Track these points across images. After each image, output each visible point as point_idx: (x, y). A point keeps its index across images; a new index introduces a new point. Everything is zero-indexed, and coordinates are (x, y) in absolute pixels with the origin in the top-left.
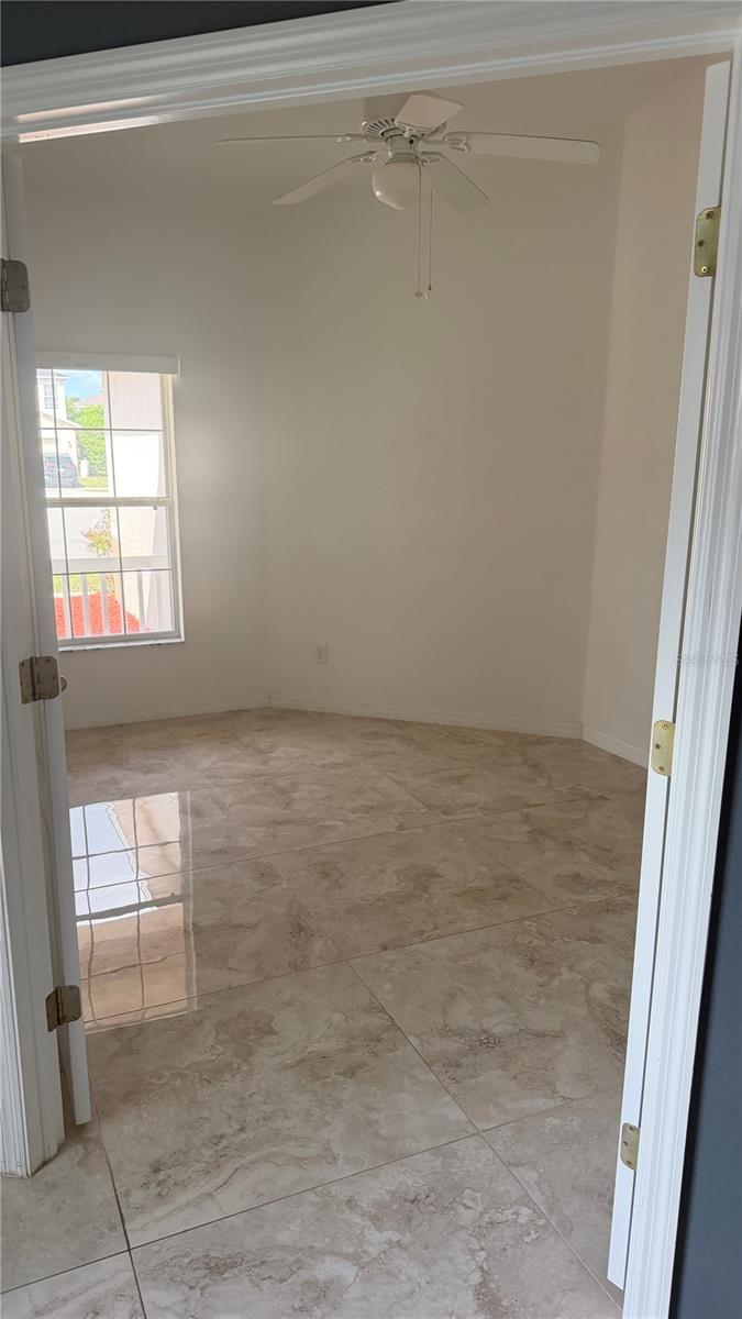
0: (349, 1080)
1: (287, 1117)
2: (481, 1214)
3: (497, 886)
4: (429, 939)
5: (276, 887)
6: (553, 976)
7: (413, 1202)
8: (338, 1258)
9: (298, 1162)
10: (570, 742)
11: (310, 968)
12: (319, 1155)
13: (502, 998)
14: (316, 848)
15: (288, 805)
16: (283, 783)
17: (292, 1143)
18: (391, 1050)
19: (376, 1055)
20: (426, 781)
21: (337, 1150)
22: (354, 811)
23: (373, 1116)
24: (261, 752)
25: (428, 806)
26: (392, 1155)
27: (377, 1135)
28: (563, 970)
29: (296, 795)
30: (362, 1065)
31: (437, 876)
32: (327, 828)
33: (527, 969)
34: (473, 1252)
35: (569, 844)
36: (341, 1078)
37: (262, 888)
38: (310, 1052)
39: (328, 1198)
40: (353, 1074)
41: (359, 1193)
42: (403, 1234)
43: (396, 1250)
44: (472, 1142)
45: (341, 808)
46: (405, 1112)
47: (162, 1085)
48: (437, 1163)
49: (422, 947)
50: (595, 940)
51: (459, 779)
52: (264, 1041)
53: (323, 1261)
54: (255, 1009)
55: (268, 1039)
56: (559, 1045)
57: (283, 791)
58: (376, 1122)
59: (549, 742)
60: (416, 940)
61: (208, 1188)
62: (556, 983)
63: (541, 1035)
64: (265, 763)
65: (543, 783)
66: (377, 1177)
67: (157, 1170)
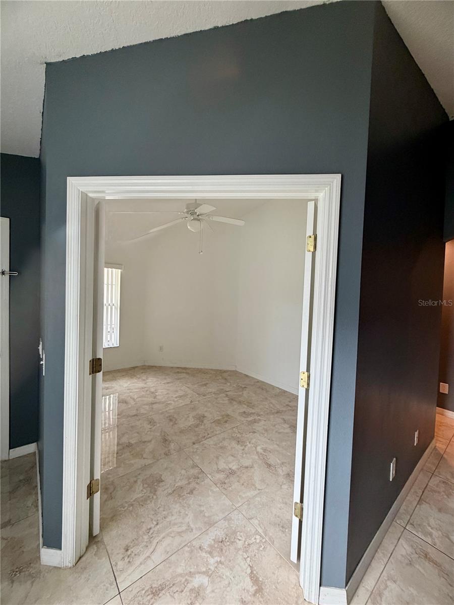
0: (192, 496)
1: (172, 515)
2: (245, 542)
3: (224, 418)
4: (207, 438)
5: (155, 427)
6: (245, 446)
7: (221, 542)
8: (201, 575)
9: (179, 534)
10: (233, 371)
11: (171, 454)
12: (186, 529)
13: (233, 456)
14: (166, 411)
15: (155, 398)
16: (152, 390)
17: (176, 526)
18: (203, 481)
19: (199, 484)
20: (196, 386)
21: (192, 526)
22: (176, 398)
23: (202, 509)
24: (144, 380)
25: (198, 394)
26: (211, 524)
27: (204, 516)
28: (248, 443)
29: (157, 394)
30: (194, 489)
31: (206, 417)
32: (169, 404)
33: (238, 445)
34: (245, 559)
35: (240, 403)
36: (189, 495)
37: (150, 427)
38: (177, 487)
39: (193, 548)
40: (192, 493)
41: (203, 543)
42: (221, 557)
43: (220, 565)
44: (235, 512)
45: (172, 397)
46: (212, 505)
47: (125, 511)
48: (226, 524)
49: (205, 442)
50: (254, 432)
51: (205, 385)
52: (160, 485)
53: (195, 578)
54: (155, 473)
55: (161, 484)
56: (253, 470)
57: (153, 393)
58: (203, 511)
59: (227, 372)
60: (203, 439)
61: (148, 554)
62: (246, 449)
63: (247, 467)
64: (146, 383)
65: (229, 384)
66: (207, 534)
67: (127, 550)
